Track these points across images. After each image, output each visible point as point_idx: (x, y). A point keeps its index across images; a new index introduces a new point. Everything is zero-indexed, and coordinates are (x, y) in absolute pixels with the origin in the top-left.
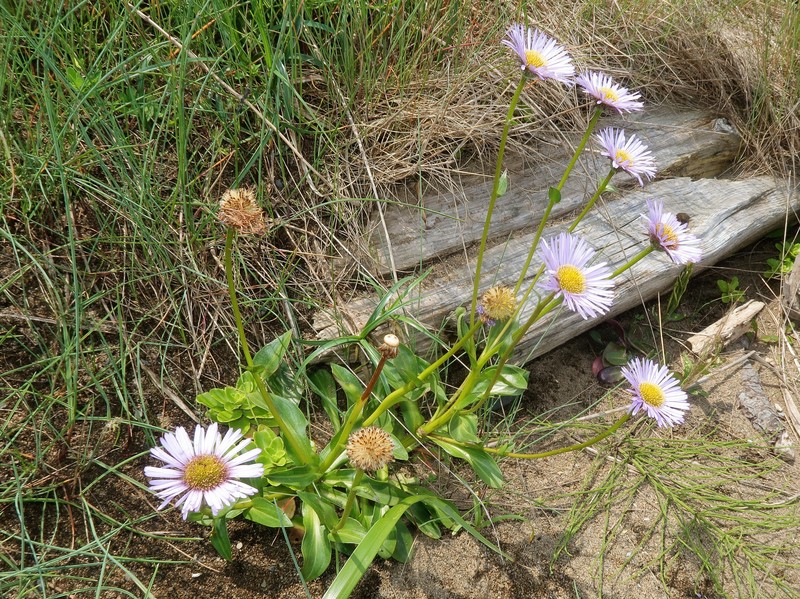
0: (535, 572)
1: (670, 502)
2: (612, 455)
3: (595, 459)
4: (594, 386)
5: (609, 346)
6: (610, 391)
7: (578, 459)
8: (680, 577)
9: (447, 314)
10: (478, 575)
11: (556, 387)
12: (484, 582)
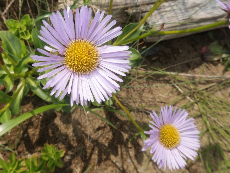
0: (126, 136)
1: (208, 130)
2: (190, 96)
3: (181, 95)
4: (198, 59)
5: (215, 43)
6: (205, 64)
7: (172, 92)
8: (194, 167)
9: (127, 8)
10: (99, 129)
11: (179, 53)
12: (100, 132)
